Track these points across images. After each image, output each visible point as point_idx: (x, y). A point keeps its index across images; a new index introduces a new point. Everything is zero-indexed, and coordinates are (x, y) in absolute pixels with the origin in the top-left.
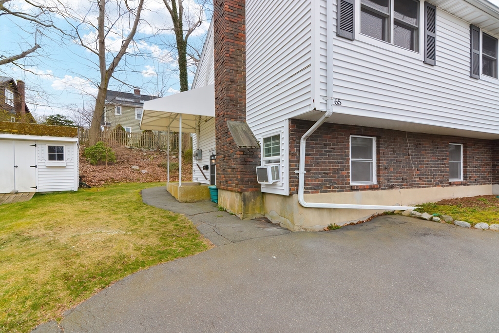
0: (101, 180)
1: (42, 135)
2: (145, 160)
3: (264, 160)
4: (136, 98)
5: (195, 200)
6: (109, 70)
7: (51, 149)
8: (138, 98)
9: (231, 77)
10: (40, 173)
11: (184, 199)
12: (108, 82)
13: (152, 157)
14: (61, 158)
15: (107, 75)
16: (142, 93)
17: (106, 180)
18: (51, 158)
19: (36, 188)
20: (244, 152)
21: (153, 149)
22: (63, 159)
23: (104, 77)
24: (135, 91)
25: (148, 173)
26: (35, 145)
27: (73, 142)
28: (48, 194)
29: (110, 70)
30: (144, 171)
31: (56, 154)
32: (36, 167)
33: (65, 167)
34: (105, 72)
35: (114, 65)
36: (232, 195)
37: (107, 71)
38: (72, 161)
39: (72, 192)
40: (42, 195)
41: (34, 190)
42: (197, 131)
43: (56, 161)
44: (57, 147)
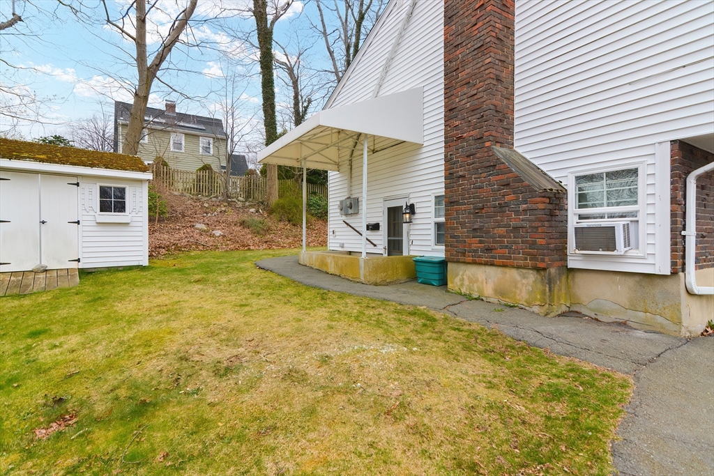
0: (159, 247)
1: (92, 165)
2: (209, 215)
3: (575, 214)
4: (169, 118)
5: (388, 281)
6: (151, 66)
7: (104, 192)
8: (174, 118)
9: (497, 73)
10: (85, 234)
11: (373, 279)
12: (150, 87)
13: (219, 210)
14: (121, 207)
15: (148, 74)
16: (177, 110)
17: (167, 248)
18: (104, 207)
19: (78, 260)
20: (549, 198)
21: (216, 197)
22: (124, 211)
23: (145, 76)
24: (167, 105)
25: (224, 236)
26: (78, 184)
27: (141, 181)
28: (101, 272)
29: (155, 67)
30: (218, 233)
31: (112, 201)
32: (78, 222)
33: (128, 223)
34: (146, 69)
35: (161, 58)
36: (506, 273)
37: (148, 69)
38: (140, 214)
39: (140, 268)
40: (91, 273)
41: (75, 265)
42: (346, 167)
43: (113, 213)
44: (114, 188)
